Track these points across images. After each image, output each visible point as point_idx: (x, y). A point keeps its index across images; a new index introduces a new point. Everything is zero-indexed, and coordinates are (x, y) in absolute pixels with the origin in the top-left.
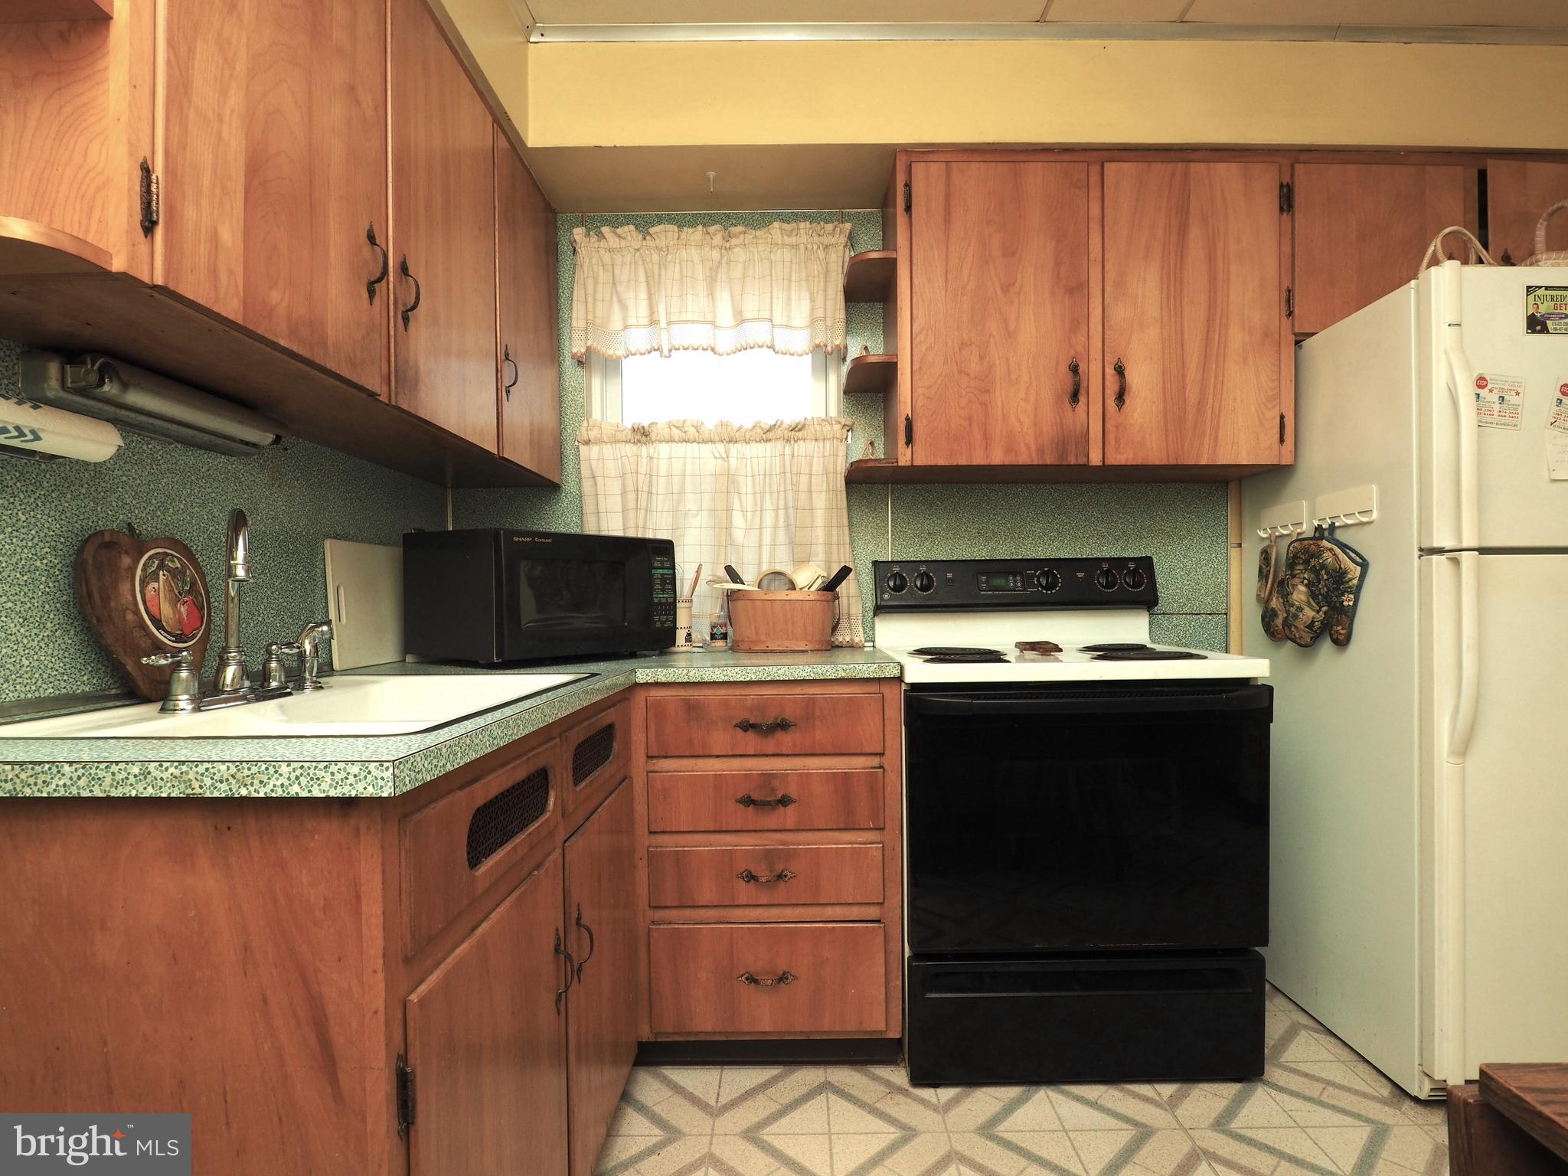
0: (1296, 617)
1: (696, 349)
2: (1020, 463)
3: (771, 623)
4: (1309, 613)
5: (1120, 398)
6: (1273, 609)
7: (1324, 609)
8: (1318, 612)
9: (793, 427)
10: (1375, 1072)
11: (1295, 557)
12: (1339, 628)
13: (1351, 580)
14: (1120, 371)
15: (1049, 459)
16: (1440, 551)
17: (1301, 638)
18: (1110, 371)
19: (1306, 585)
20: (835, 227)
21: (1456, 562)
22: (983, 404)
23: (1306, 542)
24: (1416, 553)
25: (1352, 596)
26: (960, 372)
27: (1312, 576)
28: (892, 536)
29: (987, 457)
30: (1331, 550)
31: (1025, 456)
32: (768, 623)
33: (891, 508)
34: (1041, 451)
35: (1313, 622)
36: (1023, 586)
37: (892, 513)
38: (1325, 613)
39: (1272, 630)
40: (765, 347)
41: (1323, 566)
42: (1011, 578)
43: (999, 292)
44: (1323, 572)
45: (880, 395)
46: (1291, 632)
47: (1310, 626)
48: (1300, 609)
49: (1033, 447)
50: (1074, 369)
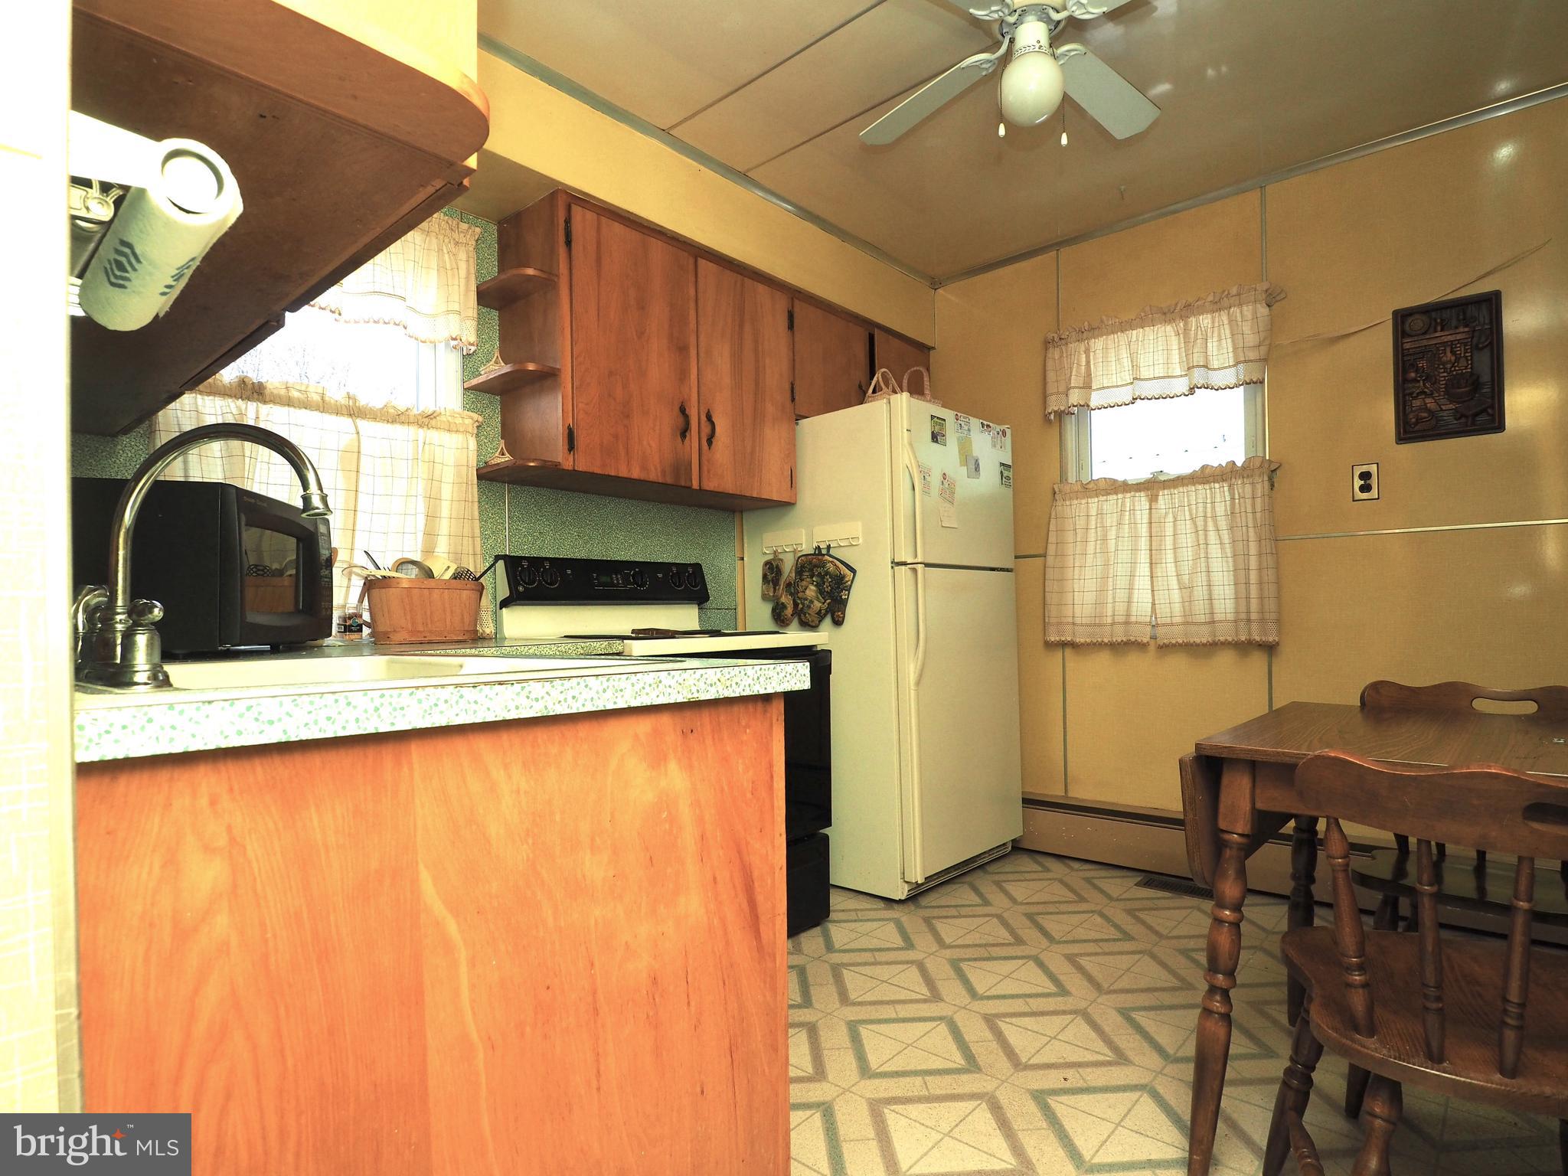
0: (809, 607)
1: (323, 309)
2: (651, 480)
3: (429, 613)
4: (817, 605)
5: (710, 442)
6: (783, 603)
7: (828, 601)
8: (824, 603)
9: (429, 413)
10: (868, 897)
11: (803, 566)
12: (839, 613)
13: (847, 582)
14: (709, 418)
15: (669, 480)
16: (904, 564)
17: (813, 621)
18: (704, 418)
19: (815, 586)
20: (470, 228)
21: (915, 571)
22: (625, 426)
23: (810, 557)
24: (890, 565)
25: (847, 592)
26: (610, 395)
27: (819, 579)
28: (509, 532)
29: (629, 471)
30: (832, 562)
31: (654, 475)
32: (425, 612)
33: (508, 506)
34: (664, 472)
35: (820, 610)
36: (623, 583)
37: (509, 511)
38: (828, 604)
39: (782, 618)
40: (391, 325)
41: (827, 573)
42: (614, 576)
43: (635, 337)
44: (828, 576)
45: (497, 397)
46: (806, 617)
47: (819, 613)
48: (811, 602)
49: (659, 470)
50: (683, 410)
